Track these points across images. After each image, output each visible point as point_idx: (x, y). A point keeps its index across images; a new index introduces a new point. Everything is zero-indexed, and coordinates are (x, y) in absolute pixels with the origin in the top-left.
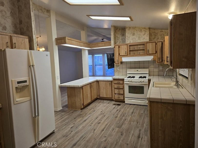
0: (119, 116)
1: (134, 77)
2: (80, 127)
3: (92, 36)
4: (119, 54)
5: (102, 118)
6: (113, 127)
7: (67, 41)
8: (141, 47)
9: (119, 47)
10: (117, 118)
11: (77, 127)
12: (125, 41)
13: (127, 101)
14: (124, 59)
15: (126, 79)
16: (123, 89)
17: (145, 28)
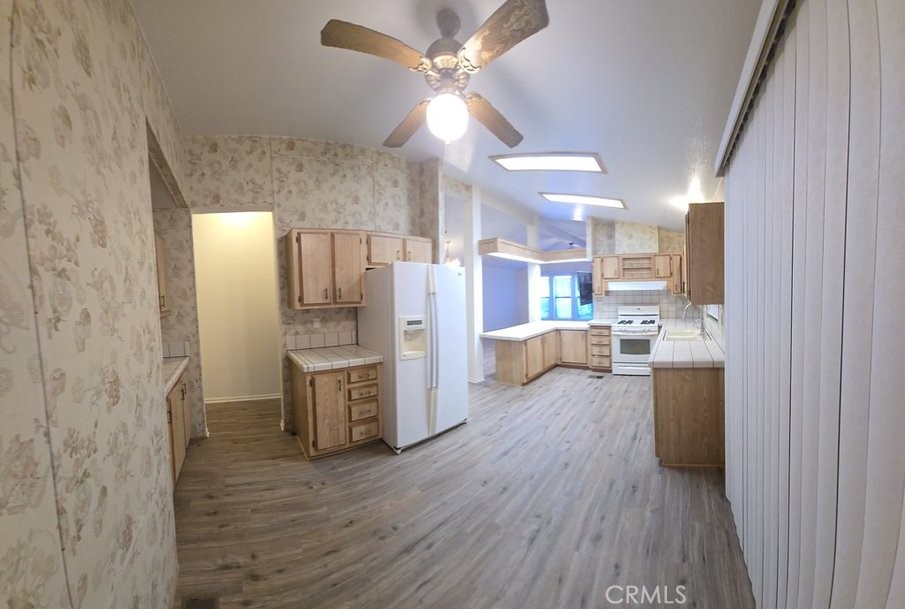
0: (597, 400)
1: (630, 322)
2: (520, 420)
3: (548, 237)
4: (603, 276)
5: (564, 404)
6: (584, 422)
7: (499, 245)
8: (645, 263)
9: (602, 261)
10: (594, 405)
11: (511, 420)
12: (614, 250)
13: (616, 369)
14: (613, 286)
15: (616, 327)
16: (609, 345)
17: (651, 227)
